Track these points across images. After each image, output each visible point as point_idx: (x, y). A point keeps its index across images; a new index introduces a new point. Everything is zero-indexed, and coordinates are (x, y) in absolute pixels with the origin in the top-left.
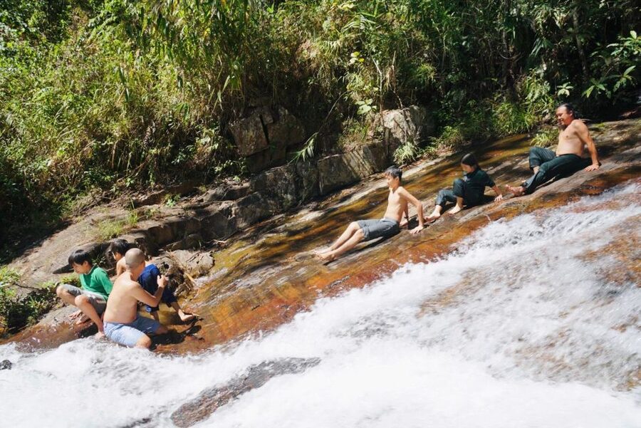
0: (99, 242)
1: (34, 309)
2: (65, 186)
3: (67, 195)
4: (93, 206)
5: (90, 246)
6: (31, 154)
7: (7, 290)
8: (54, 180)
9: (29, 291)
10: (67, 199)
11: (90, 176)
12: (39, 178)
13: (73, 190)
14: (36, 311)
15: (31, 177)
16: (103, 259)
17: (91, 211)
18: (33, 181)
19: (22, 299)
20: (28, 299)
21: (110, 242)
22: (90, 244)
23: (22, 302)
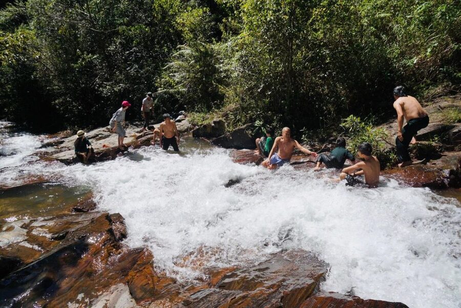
0: (446, 123)
1: (391, 159)
2: (423, 78)
3: (423, 85)
4: (441, 96)
5: (438, 125)
6: (402, 54)
7: (379, 143)
8: (414, 74)
9: (390, 147)
10: (423, 88)
11: (444, 72)
12: (405, 71)
13: (429, 82)
14: (393, 161)
15: (400, 70)
16: (447, 136)
17: (438, 100)
18: (401, 73)
19: (386, 151)
20: (390, 152)
21: (455, 124)
22: (438, 123)
23: (385, 152)
